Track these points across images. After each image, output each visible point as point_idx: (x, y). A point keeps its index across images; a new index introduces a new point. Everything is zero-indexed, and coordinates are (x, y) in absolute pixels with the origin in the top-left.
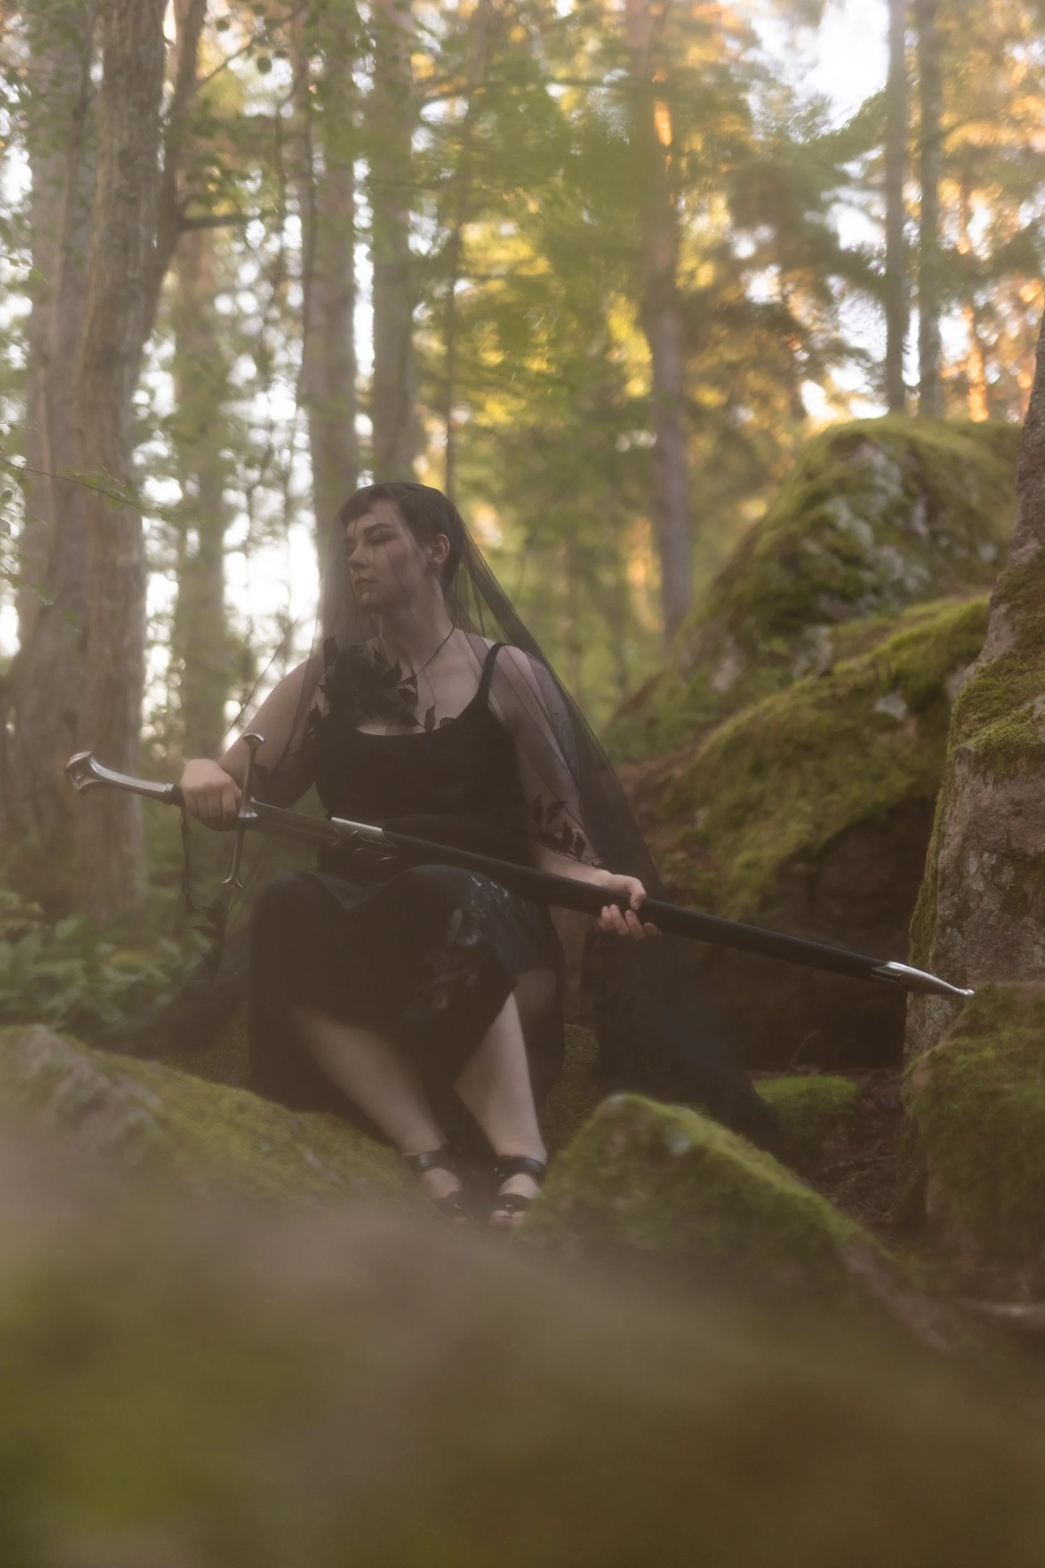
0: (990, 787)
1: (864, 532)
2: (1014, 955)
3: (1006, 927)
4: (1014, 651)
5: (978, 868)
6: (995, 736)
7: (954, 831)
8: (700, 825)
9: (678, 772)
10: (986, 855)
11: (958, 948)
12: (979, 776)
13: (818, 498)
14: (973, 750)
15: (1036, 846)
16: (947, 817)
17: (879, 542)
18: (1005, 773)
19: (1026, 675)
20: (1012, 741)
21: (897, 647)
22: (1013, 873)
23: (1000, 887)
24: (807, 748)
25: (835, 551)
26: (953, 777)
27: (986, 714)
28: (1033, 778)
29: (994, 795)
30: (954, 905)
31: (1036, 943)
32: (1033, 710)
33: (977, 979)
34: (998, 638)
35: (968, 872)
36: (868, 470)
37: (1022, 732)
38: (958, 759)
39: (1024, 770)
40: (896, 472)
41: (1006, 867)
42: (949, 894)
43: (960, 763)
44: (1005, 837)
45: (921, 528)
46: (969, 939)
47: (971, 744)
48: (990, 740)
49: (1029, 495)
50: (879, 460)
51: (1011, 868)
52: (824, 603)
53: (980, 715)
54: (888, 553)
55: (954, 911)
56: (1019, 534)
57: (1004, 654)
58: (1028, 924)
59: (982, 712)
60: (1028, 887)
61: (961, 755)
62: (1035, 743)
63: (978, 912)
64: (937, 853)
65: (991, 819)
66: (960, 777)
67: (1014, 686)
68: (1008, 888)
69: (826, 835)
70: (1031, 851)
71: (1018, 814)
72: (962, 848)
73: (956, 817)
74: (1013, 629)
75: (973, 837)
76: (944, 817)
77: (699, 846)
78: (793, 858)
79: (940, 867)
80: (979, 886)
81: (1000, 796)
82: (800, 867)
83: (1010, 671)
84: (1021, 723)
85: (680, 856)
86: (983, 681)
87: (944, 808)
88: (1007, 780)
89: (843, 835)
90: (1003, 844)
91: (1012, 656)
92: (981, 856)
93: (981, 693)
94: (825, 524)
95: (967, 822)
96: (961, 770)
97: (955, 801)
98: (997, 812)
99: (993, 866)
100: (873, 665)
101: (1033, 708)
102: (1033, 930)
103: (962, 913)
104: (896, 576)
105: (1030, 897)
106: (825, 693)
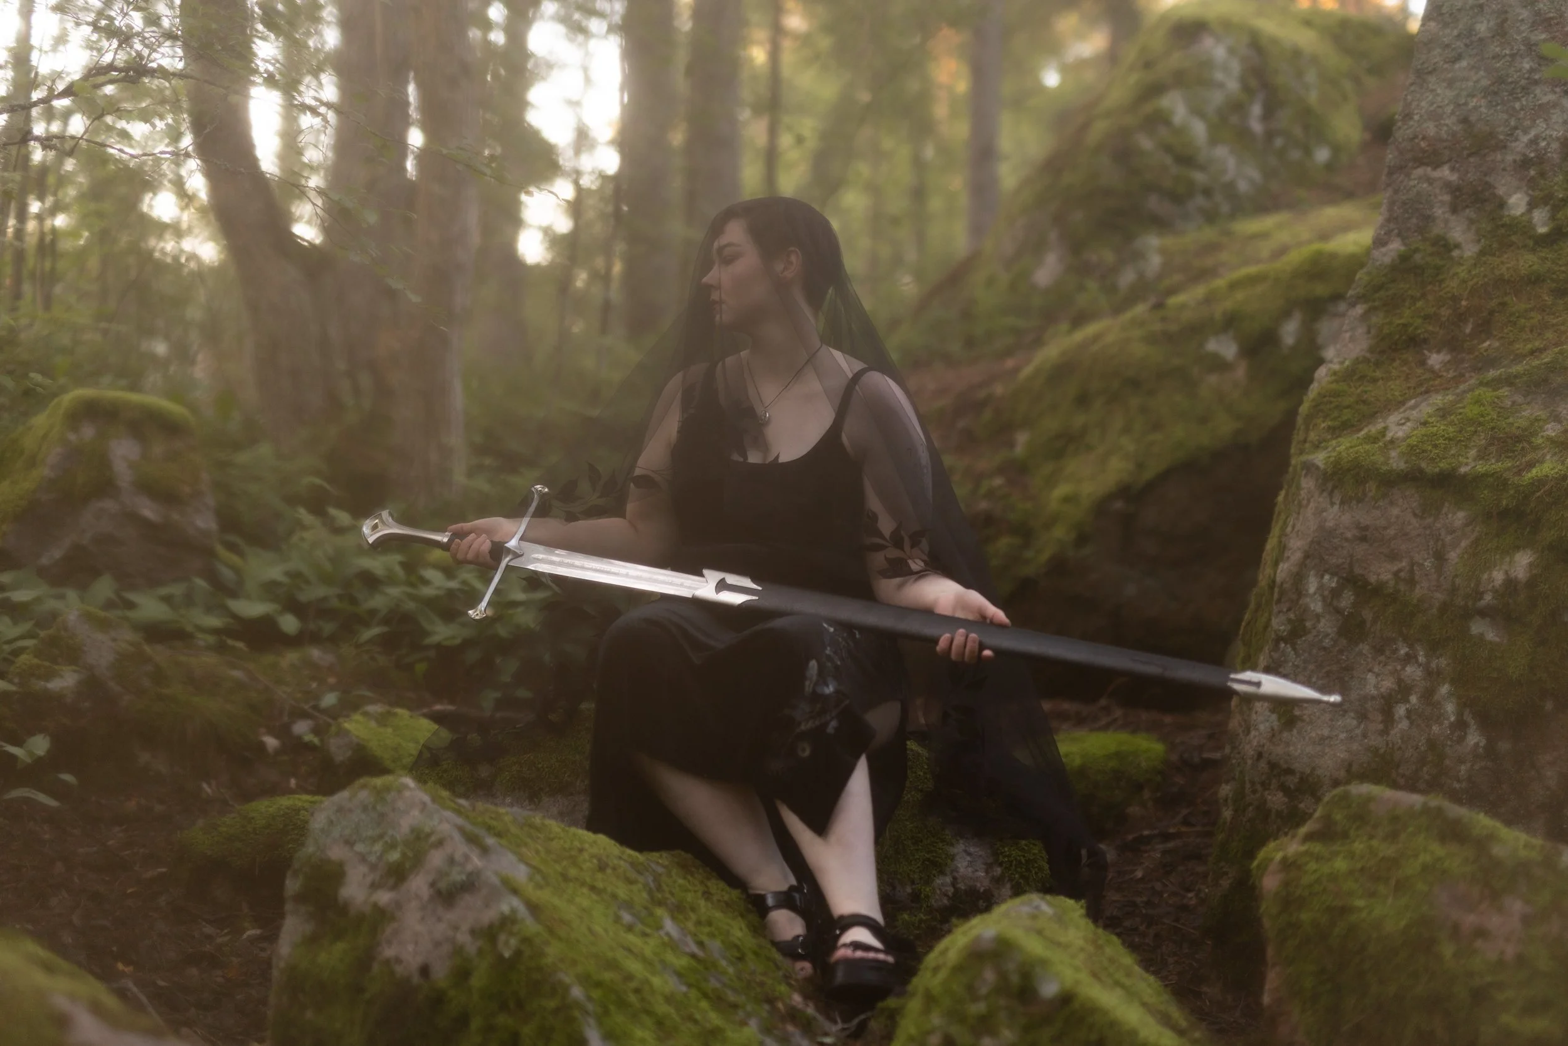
0: (1336, 507)
1: (1199, 130)
2: (1346, 679)
3: (1341, 652)
4: (1368, 355)
5: (1318, 589)
6: (1346, 455)
7: (1297, 546)
8: (1019, 450)
9: (999, 389)
10: (1327, 577)
11: (1290, 664)
12: (1325, 494)
13: (1155, 90)
14: (1321, 465)
15: (1379, 575)
16: (1289, 529)
17: (1214, 141)
18: (1353, 495)
19: (1380, 382)
20: (1363, 463)
21: (1233, 286)
22: (1352, 597)
23: (1338, 611)
24: (1134, 384)
25: (1168, 149)
26: (1299, 488)
27: (1337, 423)
28: (1381, 504)
29: (1340, 517)
30: (1289, 621)
31: (1370, 671)
32: (1385, 432)
34: (1352, 339)
35: (1307, 591)
36: (1207, 64)
37: (1373, 455)
38: (1304, 472)
39: (1371, 494)
40: (1236, 66)
41: (1346, 592)
42: (1285, 610)
43: (1306, 475)
44: (1348, 561)
45: (1257, 127)
46: (1303, 657)
47: (1320, 458)
48: (1339, 458)
49: (1396, 192)
50: (1219, 52)
51: (1350, 593)
52: (1154, 203)
53: (1329, 423)
54: (1221, 152)
55: (1289, 627)
56: (1383, 233)
57: (1357, 359)
58: (1364, 652)
59: (1331, 420)
60: (1367, 615)
61: (1309, 467)
62: (1385, 468)
63: (1314, 633)
64: (1276, 564)
65: (1336, 540)
66: (1306, 491)
67: (1365, 396)
68: (1346, 613)
69: (1148, 474)
70: (1373, 579)
71: (1363, 539)
72: (1302, 565)
73: (1298, 531)
74: (1369, 332)
75: (1314, 557)
76: (1286, 528)
77: (1017, 471)
78: (1110, 497)
79: (1278, 580)
80: (1317, 606)
81: (1346, 519)
82: (1119, 505)
83: (1362, 377)
84: (1372, 443)
85: (998, 481)
86: (1334, 386)
87: (1287, 518)
88: (1354, 502)
89: (1165, 476)
90: (1344, 568)
91: (1366, 361)
92: (1322, 577)
93: (1332, 399)
94: (1160, 119)
95: (1309, 539)
96: (1308, 484)
97: (1299, 513)
98: (1342, 534)
99: (1332, 587)
100: (1209, 300)
101: (1386, 428)
102: (1367, 657)
103: (1297, 631)
104: (1228, 177)
105: (1368, 625)
106: (1157, 327)
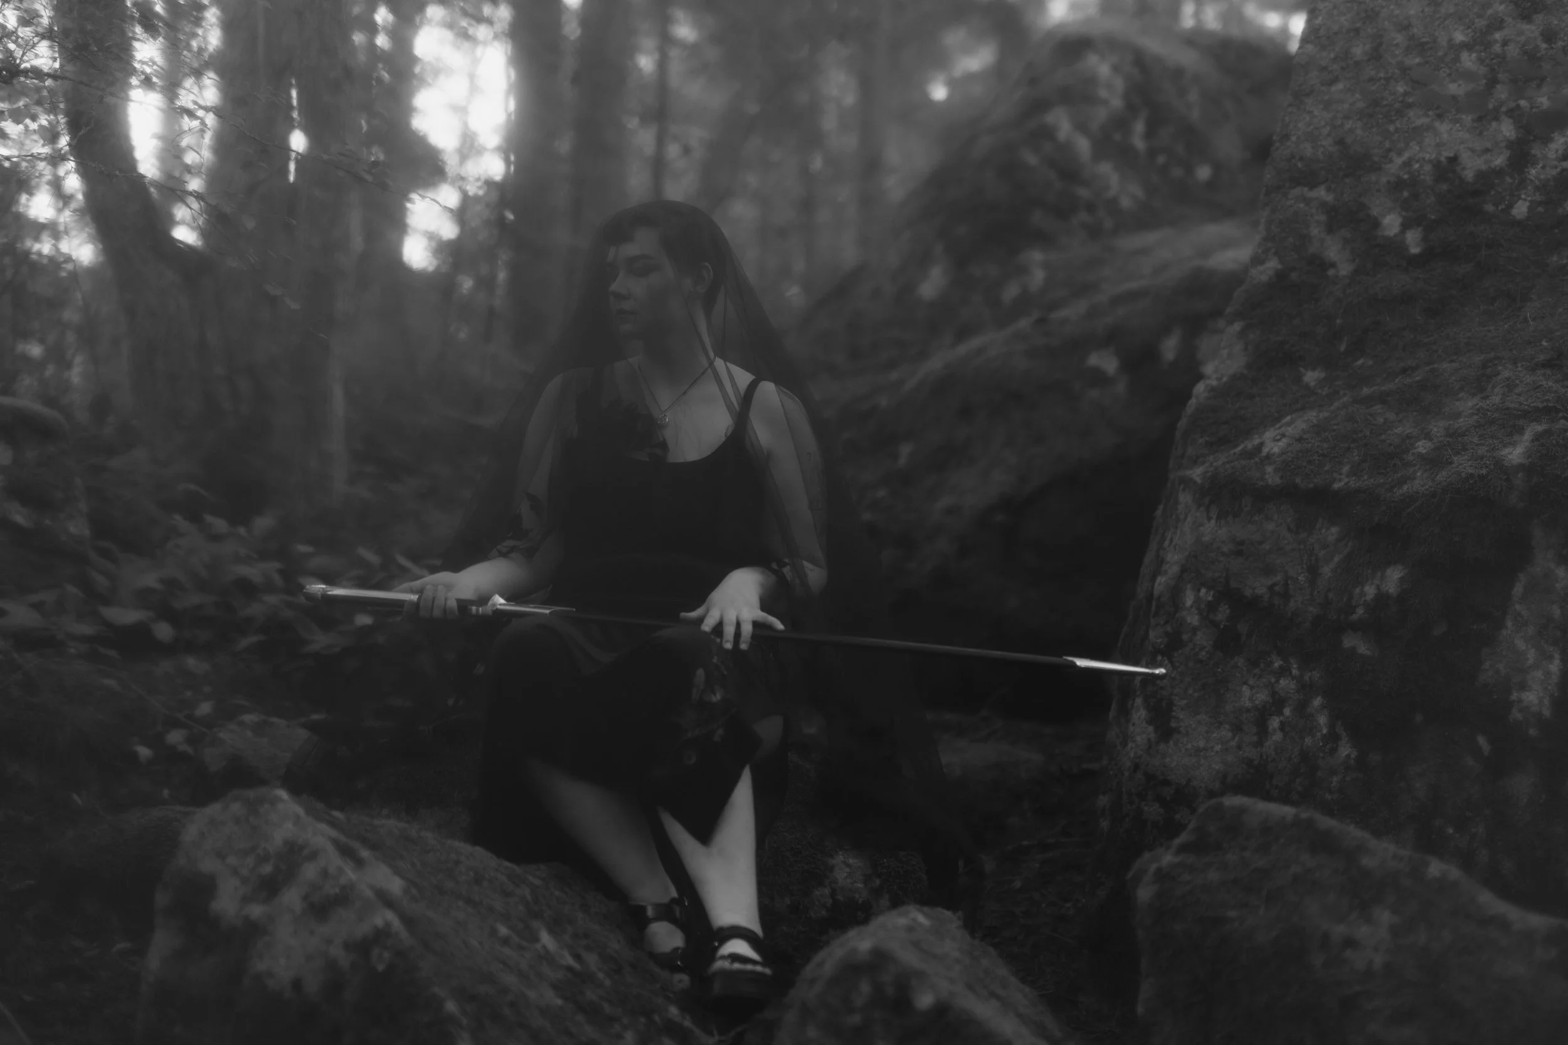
0: (1213, 522)
1: (1083, 146)
2: (1222, 692)
3: (1217, 664)
4: (1245, 372)
5: (1194, 602)
6: (1223, 471)
7: (1174, 560)
8: (902, 461)
9: (883, 401)
10: (1203, 591)
12: (1202, 509)
13: (1039, 106)
14: (1199, 480)
15: (1254, 588)
16: (1167, 543)
17: (1097, 157)
18: (1230, 510)
19: (1257, 399)
20: (1240, 478)
21: (1114, 302)
22: (1228, 611)
23: (1214, 624)
24: (1017, 398)
25: (1053, 164)
26: (1176, 502)
27: (1214, 439)
28: (1257, 519)
29: (1216, 531)
30: (1167, 634)
31: (1245, 683)
32: (1260, 447)
33: (1182, 709)
34: (1230, 356)
35: (1184, 604)
36: (1091, 81)
37: (1249, 470)
38: (1182, 486)
39: (1246, 509)
40: (1119, 84)
41: (1222, 605)
42: (1162, 622)
43: (1184, 490)
44: (1224, 575)
45: (1139, 143)
46: (1179, 670)
47: (1197, 473)
48: (1216, 473)
49: (1274, 211)
50: (1104, 70)
51: (1227, 606)
52: (1038, 218)
53: (1207, 439)
54: (1105, 168)
55: (1166, 640)
56: (1260, 251)
57: (1235, 375)
58: (1239, 664)
59: (1208, 436)
60: (1243, 628)
61: (1187, 482)
62: (1261, 483)
63: (1191, 645)
64: (1153, 579)
65: (1212, 555)
66: (1183, 505)
67: (1242, 412)
68: (1222, 627)
69: (1030, 487)
70: (1248, 592)
71: (1239, 553)
72: (1180, 578)
73: (1176, 545)
74: (1246, 349)
75: (1191, 570)
76: (1164, 542)
77: (901, 482)
78: (992, 509)
79: (1156, 593)
80: (1193, 619)
81: (1223, 533)
82: (1000, 517)
83: (1239, 394)
84: (1248, 458)
85: (881, 493)
86: (1211, 401)
87: (1164, 532)
88: (1230, 517)
89: (1045, 489)
90: (1220, 582)
91: (1243, 377)
92: (1199, 590)
93: (1209, 415)
94: (1044, 135)
95: (1187, 553)
96: (1185, 498)
97: (1176, 528)
98: (1218, 548)
99: (1209, 602)
100: (1091, 314)
101: (1262, 444)
102: (1243, 670)
103: (1174, 644)
104: (1111, 194)
105: (1243, 638)
106: (1040, 341)
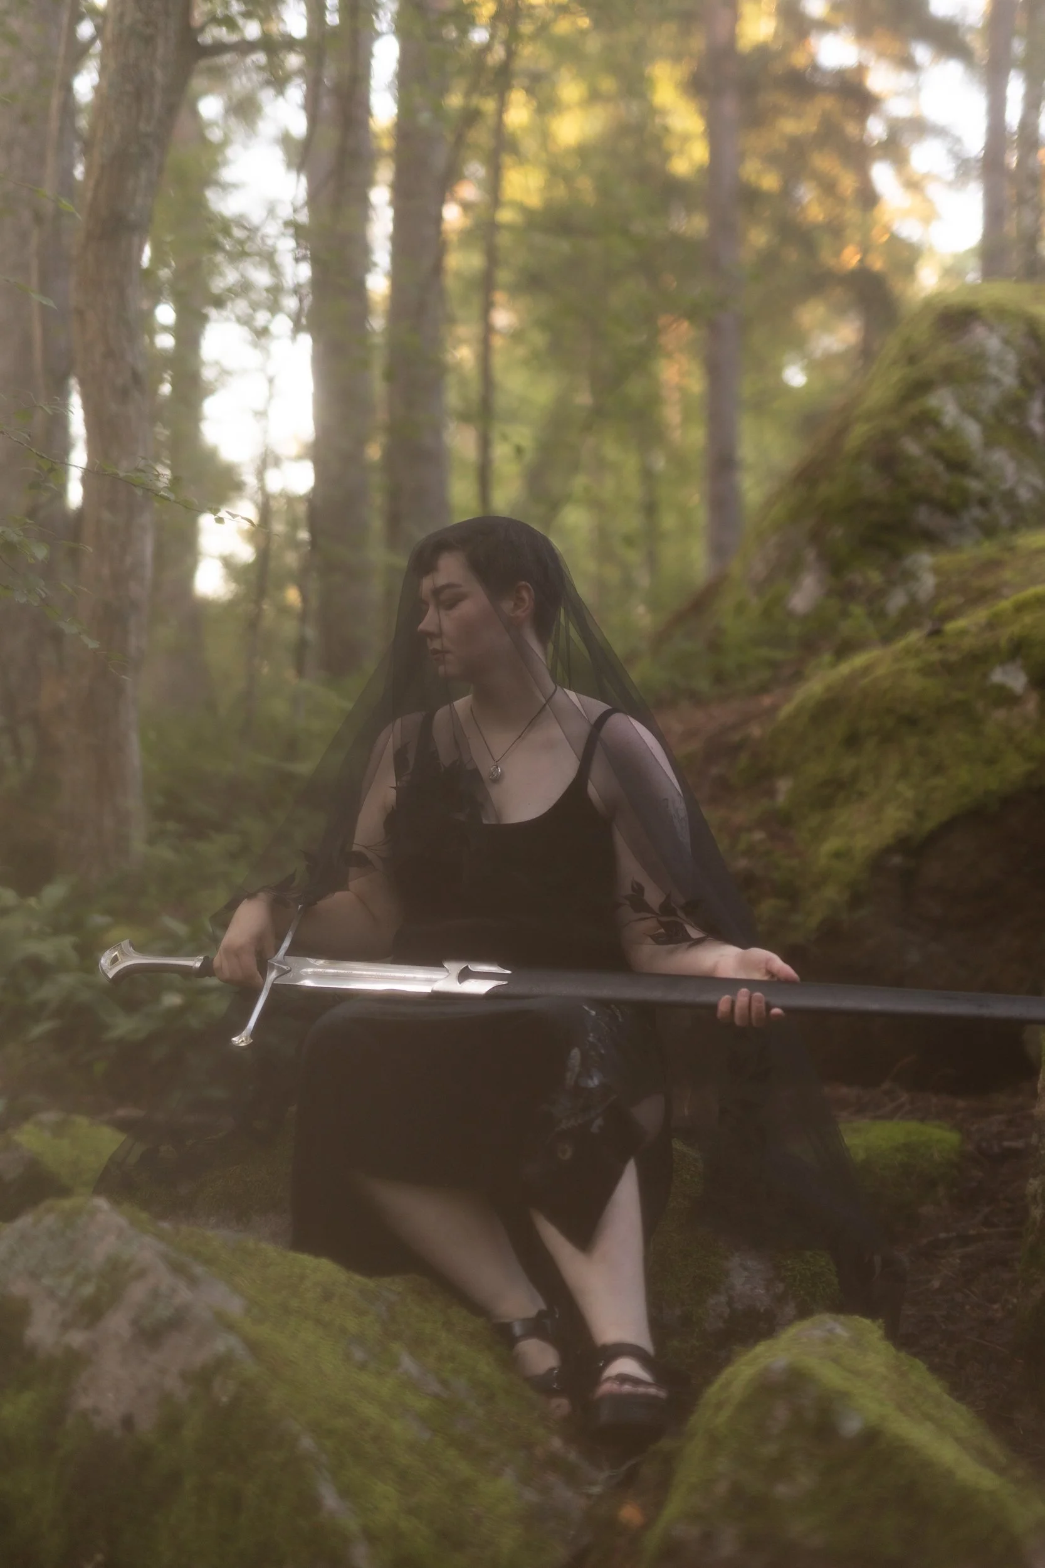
1: (973, 431)
8: (781, 800)
9: (756, 731)
13: (920, 387)
17: (989, 444)
21: (1020, 608)
24: (911, 722)
25: (938, 454)
36: (981, 356)
40: (1011, 358)
45: (1038, 426)
50: (993, 344)
52: (923, 516)
54: (999, 457)
69: (930, 825)
77: (780, 825)
78: (888, 850)
82: (897, 860)
85: (758, 836)
89: (948, 826)
94: (927, 420)
100: (992, 625)
104: (1006, 486)
106: (935, 656)
